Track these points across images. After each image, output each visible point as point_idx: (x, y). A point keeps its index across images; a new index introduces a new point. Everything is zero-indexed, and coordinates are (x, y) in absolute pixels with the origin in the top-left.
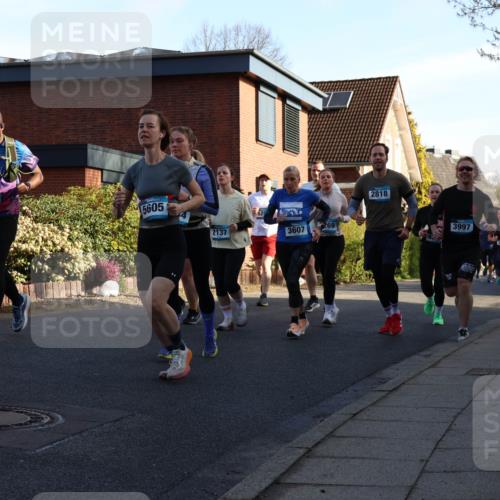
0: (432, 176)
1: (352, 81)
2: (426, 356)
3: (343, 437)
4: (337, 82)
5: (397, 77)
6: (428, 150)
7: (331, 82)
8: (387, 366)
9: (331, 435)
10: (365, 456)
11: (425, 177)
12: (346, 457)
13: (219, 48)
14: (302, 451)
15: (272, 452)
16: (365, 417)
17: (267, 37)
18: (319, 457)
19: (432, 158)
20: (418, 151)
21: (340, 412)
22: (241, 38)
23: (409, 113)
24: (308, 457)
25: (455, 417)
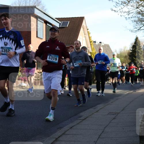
0: (95, 50)
1: (69, 18)
2: (94, 109)
3: (68, 134)
4: (64, 18)
5: (84, 17)
6: (94, 42)
7: (62, 18)
8: (81, 112)
9: (64, 134)
10: (76, 140)
11: (93, 51)
12: (69, 141)
13: (24, 5)
14: (54, 139)
15: (44, 140)
16: (75, 128)
17: (40, 2)
18: (60, 141)
19: (95, 44)
20: (91, 42)
21: (66, 126)
22: (31, 2)
23: (88, 29)
24: (56, 141)
25: (105, 128)
